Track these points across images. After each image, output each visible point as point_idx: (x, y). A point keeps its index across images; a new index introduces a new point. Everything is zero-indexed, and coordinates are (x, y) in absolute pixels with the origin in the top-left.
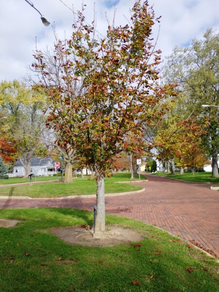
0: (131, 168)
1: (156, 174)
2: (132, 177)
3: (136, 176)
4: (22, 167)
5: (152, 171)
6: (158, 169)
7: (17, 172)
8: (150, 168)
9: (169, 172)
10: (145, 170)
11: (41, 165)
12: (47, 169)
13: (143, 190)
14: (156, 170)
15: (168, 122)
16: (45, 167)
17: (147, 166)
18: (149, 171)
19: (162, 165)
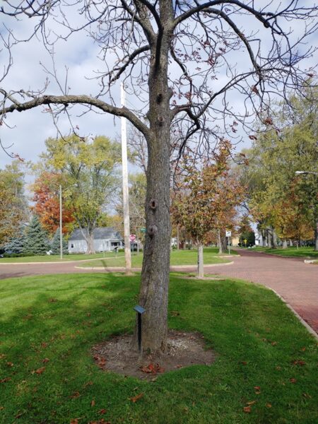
0: (219, 240)
1: (254, 249)
2: (221, 251)
3: (225, 250)
4: (82, 241)
5: (248, 246)
6: (257, 242)
7: (72, 247)
8: (245, 241)
9: (270, 246)
10: (239, 244)
11: (103, 238)
12: (110, 243)
13: (232, 263)
14: (254, 244)
15: (266, 183)
16: (108, 240)
17: (242, 239)
18: (244, 245)
19: (261, 238)
